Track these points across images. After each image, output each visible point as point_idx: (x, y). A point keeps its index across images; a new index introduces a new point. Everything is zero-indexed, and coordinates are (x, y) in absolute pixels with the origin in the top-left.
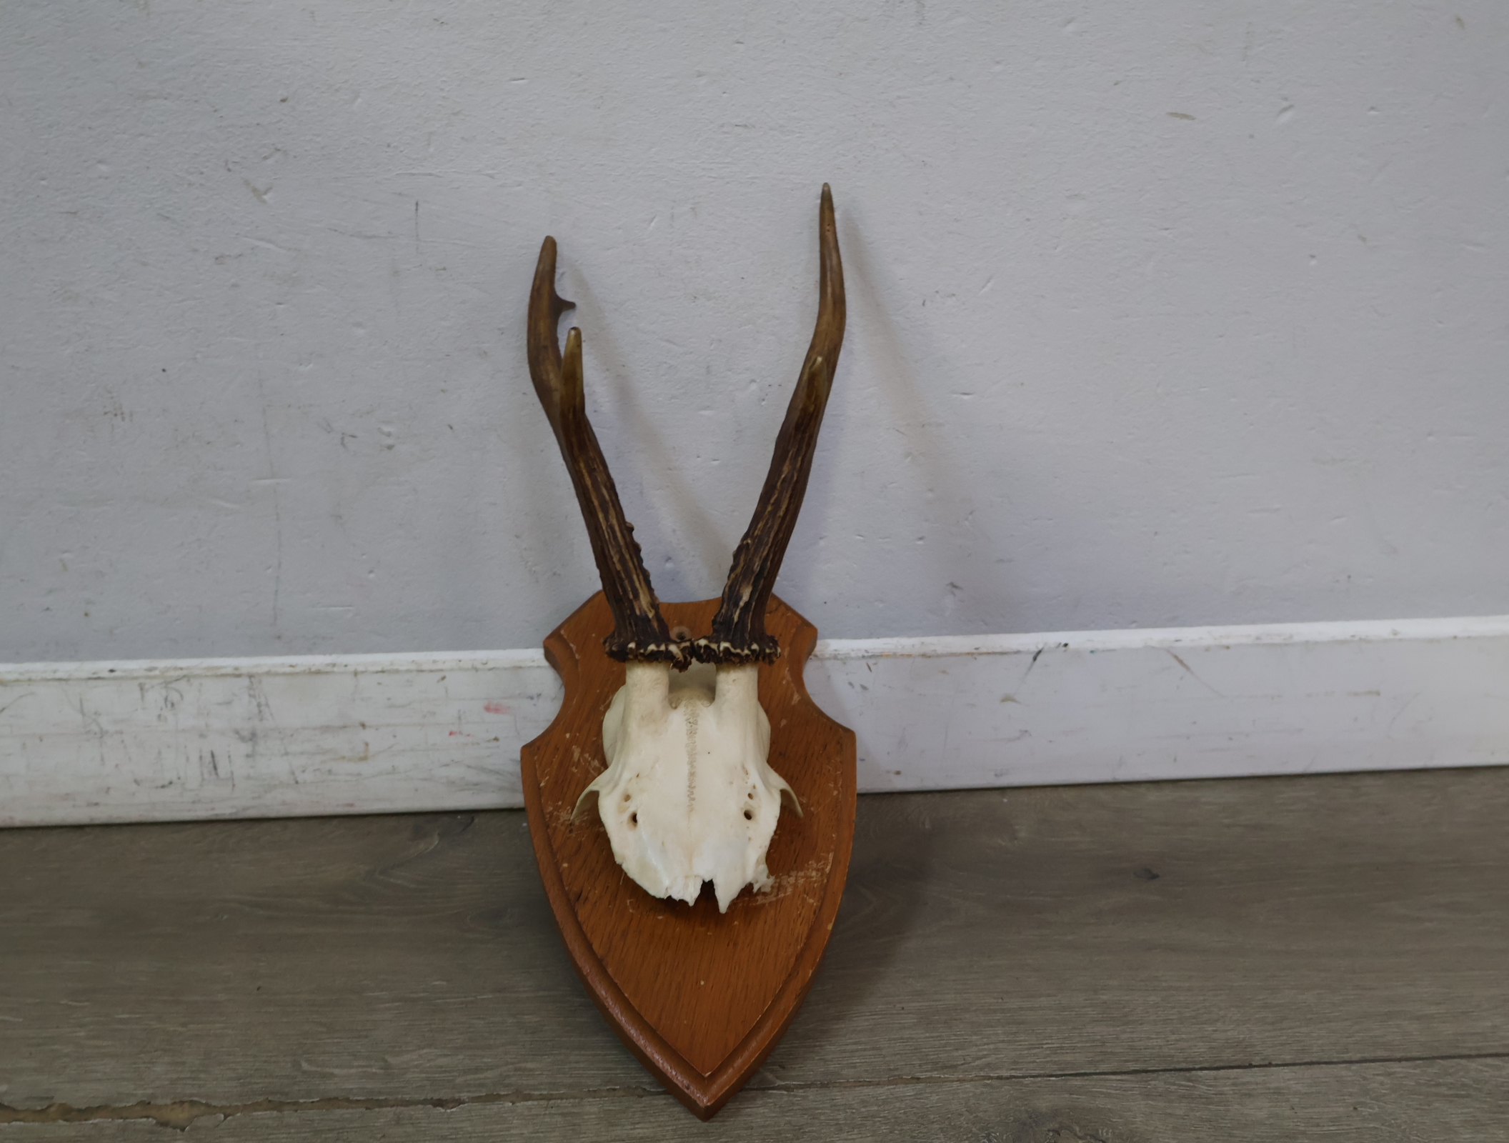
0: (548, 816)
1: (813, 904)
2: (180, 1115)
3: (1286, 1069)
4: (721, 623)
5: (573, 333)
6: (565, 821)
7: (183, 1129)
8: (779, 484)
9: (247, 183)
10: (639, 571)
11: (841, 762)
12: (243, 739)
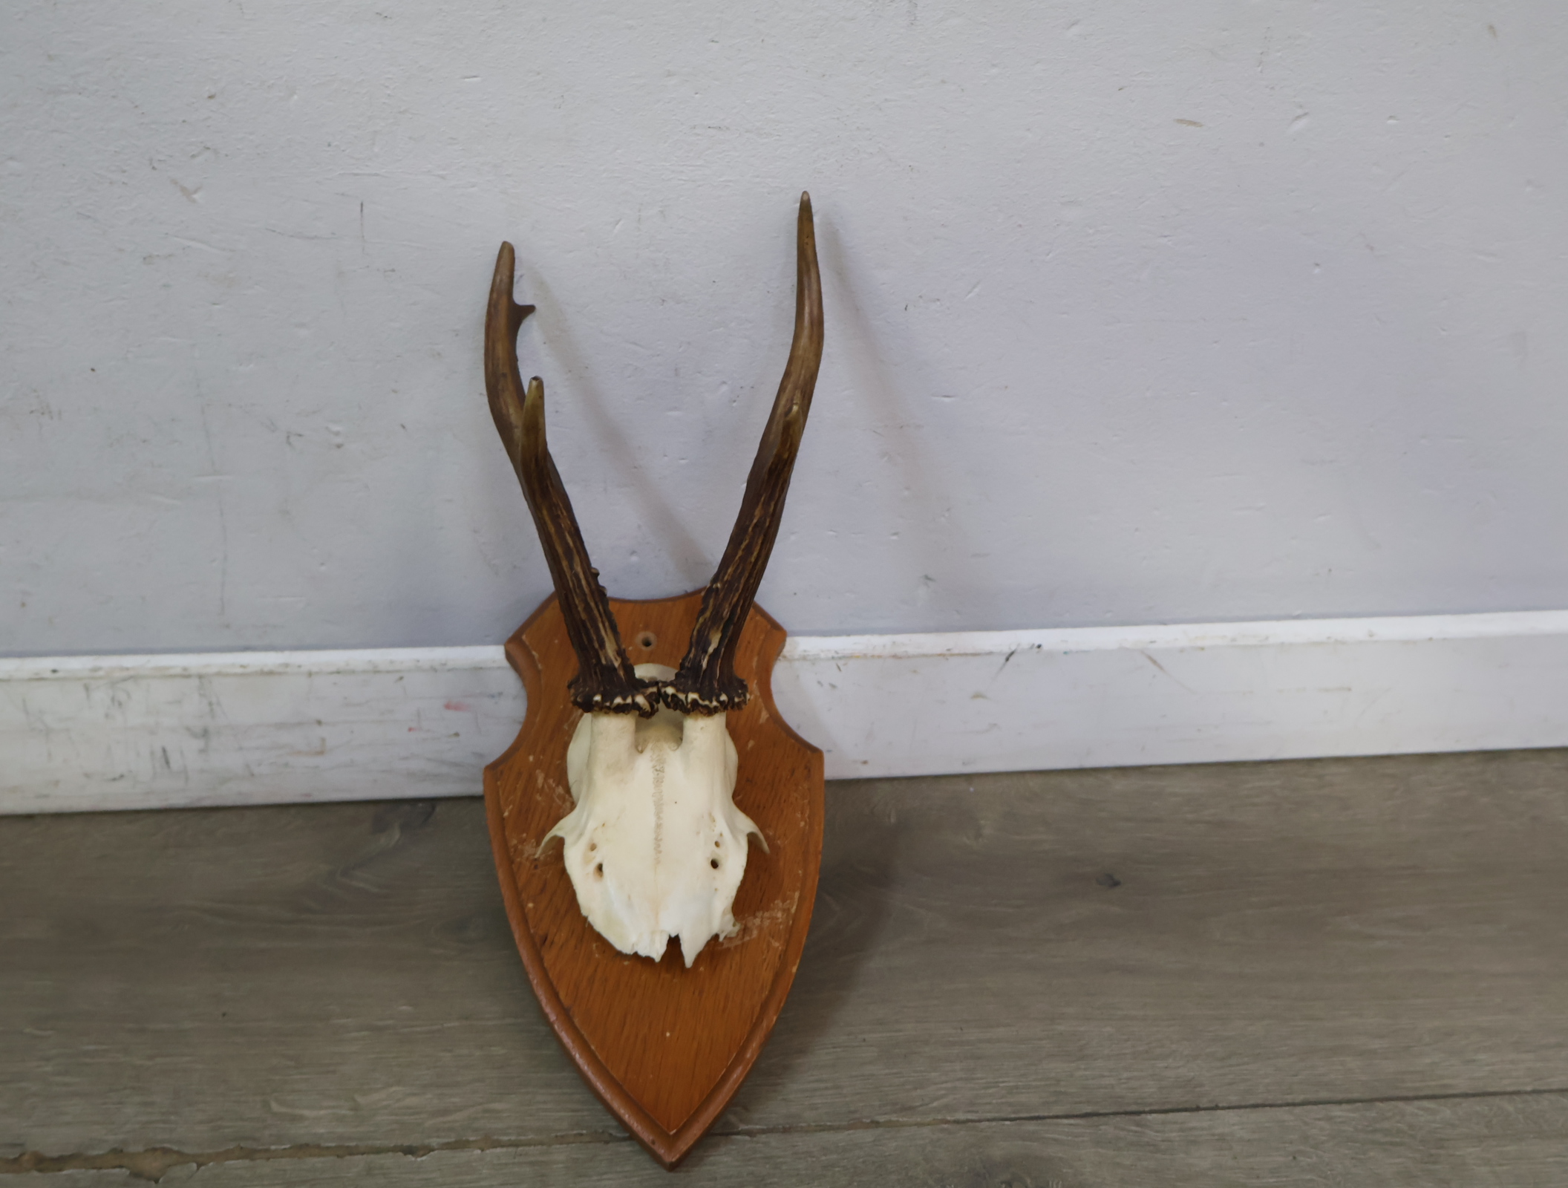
0: (512, 850)
1: (778, 947)
2: (151, 1164)
3: (1231, 1113)
4: (688, 669)
5: (534, 383)
6: (529, 855)
7: (157, 1181)
8: (750, 529)
9: (175, 182)
10: (604, 618)
11: (809, 789)
12: (195, 735)
